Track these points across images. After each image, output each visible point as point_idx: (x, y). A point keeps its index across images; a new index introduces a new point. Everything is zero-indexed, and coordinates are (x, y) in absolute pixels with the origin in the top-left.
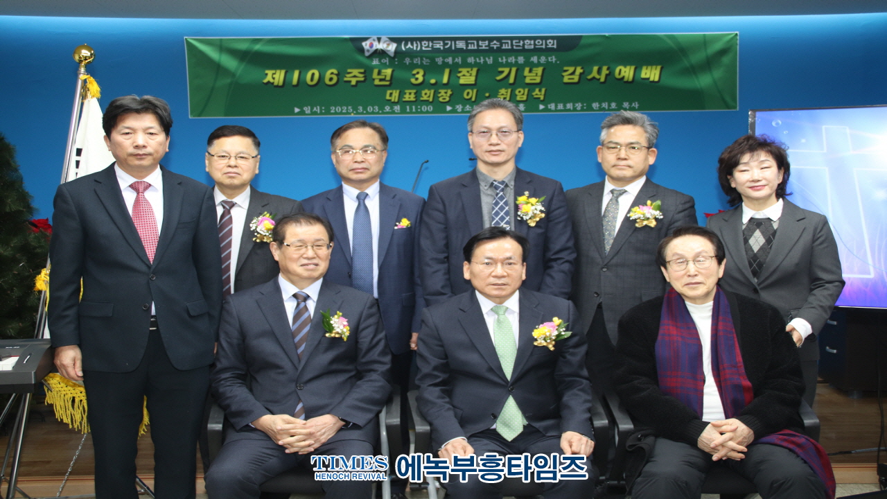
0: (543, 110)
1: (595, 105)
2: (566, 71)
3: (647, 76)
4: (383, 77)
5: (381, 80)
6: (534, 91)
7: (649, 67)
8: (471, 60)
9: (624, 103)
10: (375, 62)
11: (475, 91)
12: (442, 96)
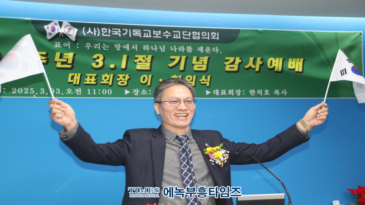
0: (209, 96)
1: (252, 92)
2: (227, 61)
3: (293, 67)
4: (66, 60)
5: (63, 63)
6: (201, 78)
7: (294, 60)
8: (146, 47)
9: (275, 90)
10: (57, 45)
11: (150, 76)
12: (121, 80)
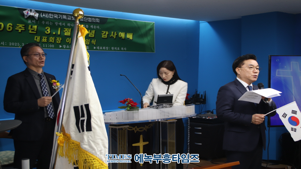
0: (95, 49)
1: (113, 48)
2: (103, 33)
3: (129, 37)
4: (33, 29)
5: (32, 31)
6: (92, 41)
7: (129, 34)
8: (69, 25)
9: (122, 48)
10: (29, 22)
11: (70, 39)
12: (58, 40)
